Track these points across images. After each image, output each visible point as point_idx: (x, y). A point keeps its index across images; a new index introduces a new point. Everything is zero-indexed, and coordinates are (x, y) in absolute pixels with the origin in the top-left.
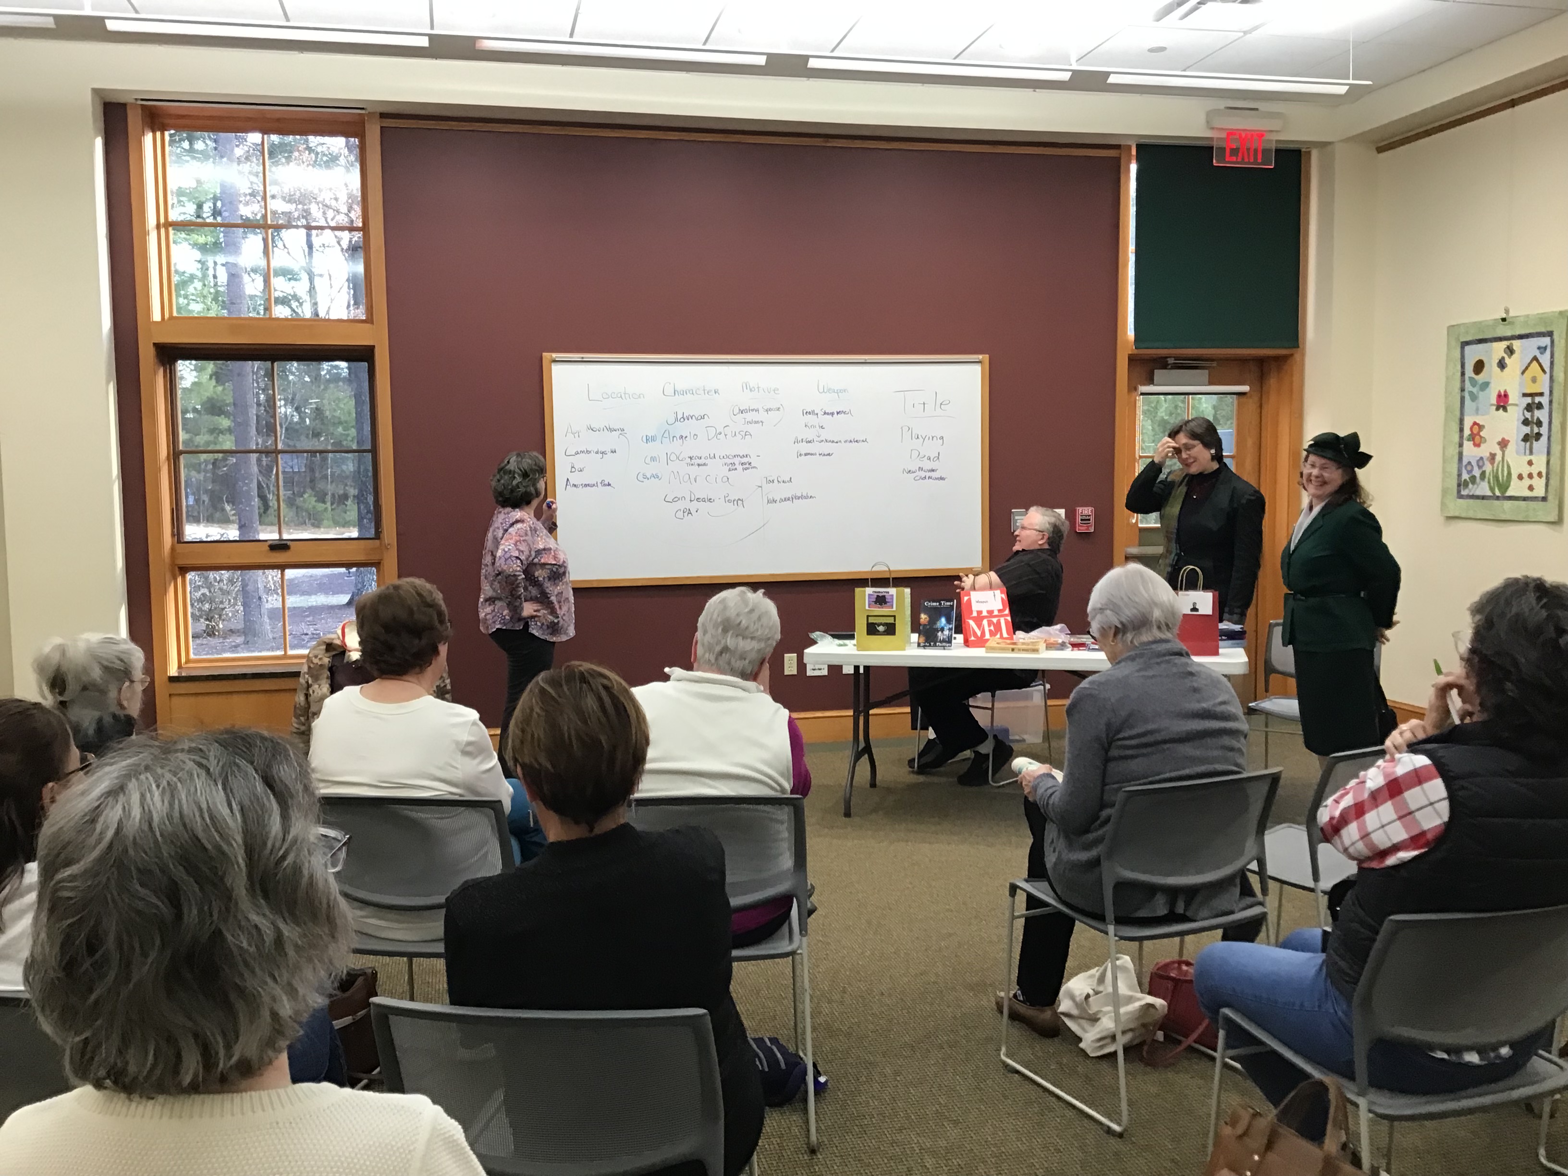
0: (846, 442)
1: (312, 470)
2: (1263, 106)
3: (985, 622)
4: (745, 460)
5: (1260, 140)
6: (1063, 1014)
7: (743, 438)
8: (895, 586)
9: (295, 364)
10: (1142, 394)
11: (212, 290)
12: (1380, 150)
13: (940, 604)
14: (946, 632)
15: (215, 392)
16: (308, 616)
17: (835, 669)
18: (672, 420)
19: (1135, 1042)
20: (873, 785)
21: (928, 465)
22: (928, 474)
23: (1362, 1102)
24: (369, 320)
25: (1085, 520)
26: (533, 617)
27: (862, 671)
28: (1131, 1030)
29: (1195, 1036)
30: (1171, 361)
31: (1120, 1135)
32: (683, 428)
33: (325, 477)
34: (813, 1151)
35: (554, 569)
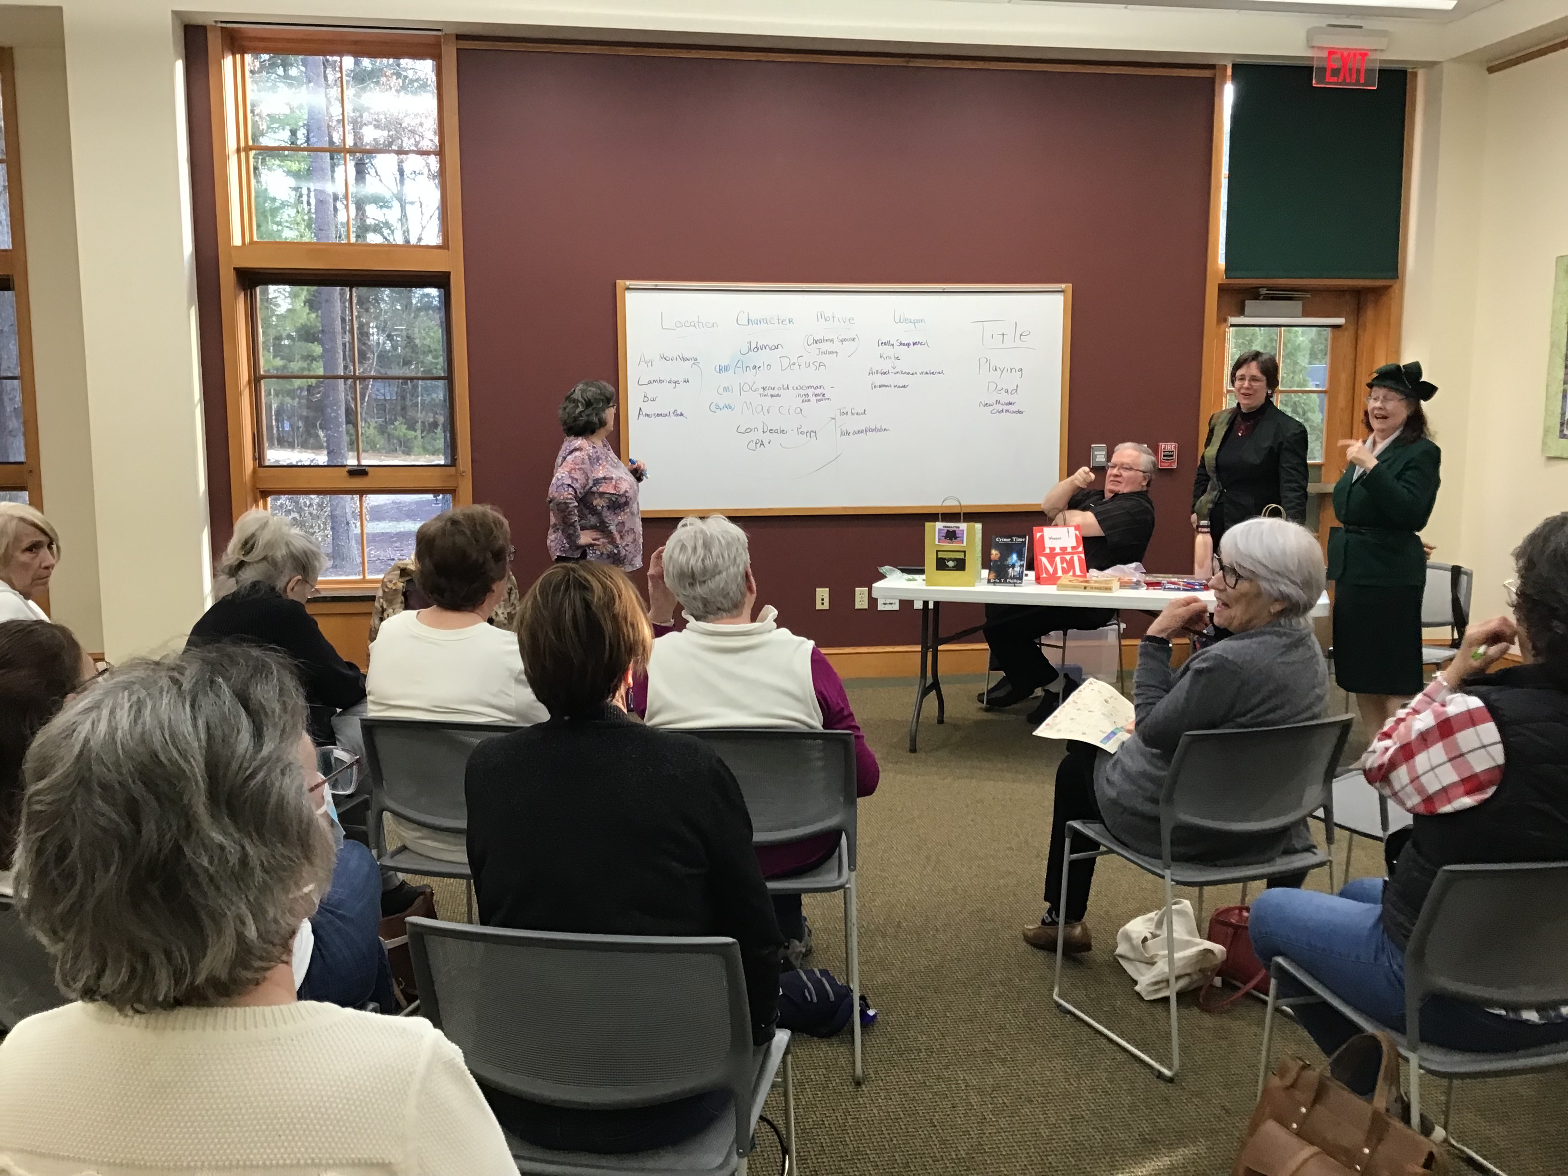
0: (921, 373)
1: (404, 398)
2: (1367, 24)
3: (1058, 559)
4: (818, 391)
5: (1363, 60)
6: (1121, 956)
7: (817, 368)
8: (965, 521)
9: (387, 291)
10: (1232, 326)
11: (306, 217)
12: (1491, 70)
13: (1012, 540)
14: (1017, 569)
15: (308, 319)
16: (395, 542)
17: (906, 604)
18: (745, 350)
19: (1191, 988)
20: (941, 721)
21: (1005, 398)
22: (1006, 408)
23: (1414, 1058)
24: (445, 246)
25: (1168, 456)
26: (592, 545)
27: (931, 606)
28: (1188, 975)
29: (1253, 983)
30: (1264, 291)
31: (1171, 1080)
32: (759, 358)
33: (416, 405)
34: (858, 1084)
35: (614, 499)
